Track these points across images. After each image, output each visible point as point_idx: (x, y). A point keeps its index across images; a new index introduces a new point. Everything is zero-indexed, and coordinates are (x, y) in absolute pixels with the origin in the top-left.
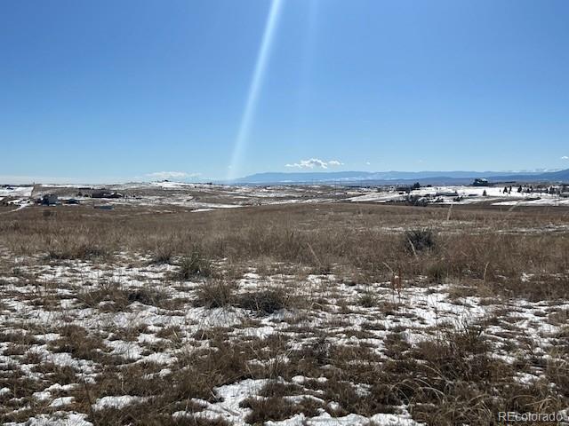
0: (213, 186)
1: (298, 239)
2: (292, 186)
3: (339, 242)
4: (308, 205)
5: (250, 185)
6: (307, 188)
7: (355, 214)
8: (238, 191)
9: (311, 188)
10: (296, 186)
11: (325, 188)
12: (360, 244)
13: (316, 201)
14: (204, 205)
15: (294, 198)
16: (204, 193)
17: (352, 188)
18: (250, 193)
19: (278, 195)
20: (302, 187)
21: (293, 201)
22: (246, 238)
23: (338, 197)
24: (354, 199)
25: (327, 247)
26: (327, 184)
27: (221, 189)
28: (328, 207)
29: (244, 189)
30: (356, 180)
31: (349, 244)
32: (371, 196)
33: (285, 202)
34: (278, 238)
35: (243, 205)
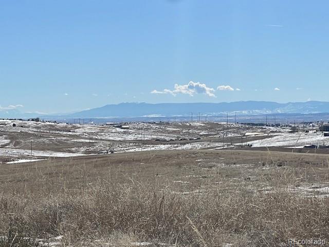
0: (40, 124)
1: (171, 205)
2: (161, 124)
3: (235, 211)
4: (187, 154)
5: (97, 122)
6: (184, 127)
7: (256, 165)
8: (79, 132)
9: (190, 127)
10: (168, 124)
11: (212, 127)
12: (267, 213)
13: (198, 146)
14: (27, 152)
15: (164, 142)
16: (27, 135)
17: (251, 125)
18: (96, 134)
19: (139, 137)
20: (176, 126)
21: (163, 147)
22: (91, 205)
23: (232, 140)
24: (256, 144)
25: (216, 219)
26: (215, 120)
27: (52, 128)
28: (217, 155)
29: (88, 128)
30: (257, 114)
31: (249, 215)
32: (282, 139)
33: (150, 148)
34: (140, 205)
35: (86, 152)
